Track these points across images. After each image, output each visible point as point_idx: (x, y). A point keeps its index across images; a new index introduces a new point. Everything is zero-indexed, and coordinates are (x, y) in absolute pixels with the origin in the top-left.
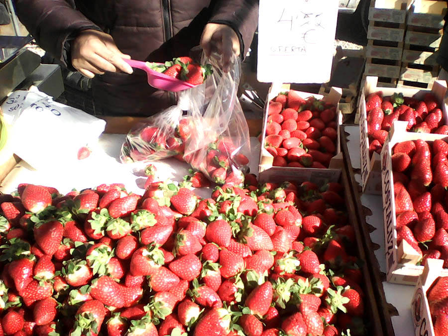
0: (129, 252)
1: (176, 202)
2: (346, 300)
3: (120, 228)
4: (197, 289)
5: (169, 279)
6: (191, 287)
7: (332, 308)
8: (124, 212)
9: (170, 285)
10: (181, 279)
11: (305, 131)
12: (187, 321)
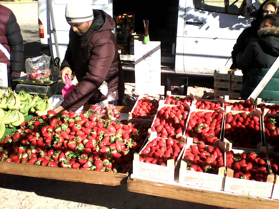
0: (72, 125)
2: (133, 145)
4: (89, 137)
6: (88, 136)
7: (128, 147)
8: (74, 117)
9: (82, 135)
10: (86, 134)
12: (84, 142)
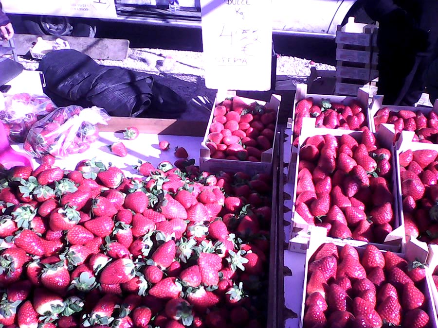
0: (49, 211)
1: (102, 177)
2: (246, 261)
3: (45, 193)
4: (109, 244)
5: (83, 235)
6: (105, 243)
7: (232, 266)
8: (51, 181)
11: (245, 131)
